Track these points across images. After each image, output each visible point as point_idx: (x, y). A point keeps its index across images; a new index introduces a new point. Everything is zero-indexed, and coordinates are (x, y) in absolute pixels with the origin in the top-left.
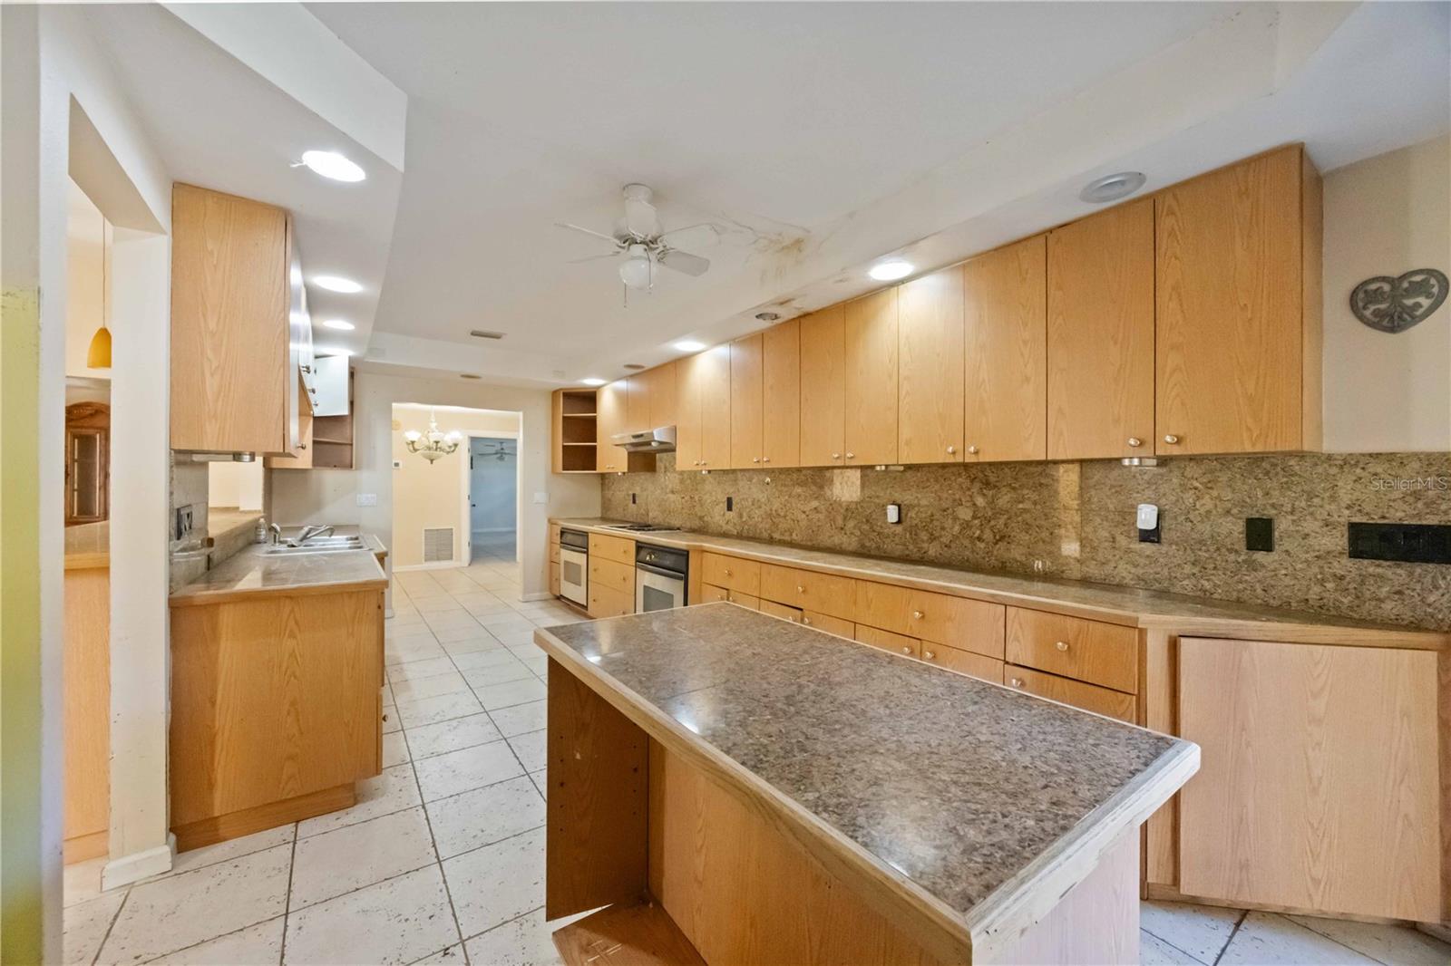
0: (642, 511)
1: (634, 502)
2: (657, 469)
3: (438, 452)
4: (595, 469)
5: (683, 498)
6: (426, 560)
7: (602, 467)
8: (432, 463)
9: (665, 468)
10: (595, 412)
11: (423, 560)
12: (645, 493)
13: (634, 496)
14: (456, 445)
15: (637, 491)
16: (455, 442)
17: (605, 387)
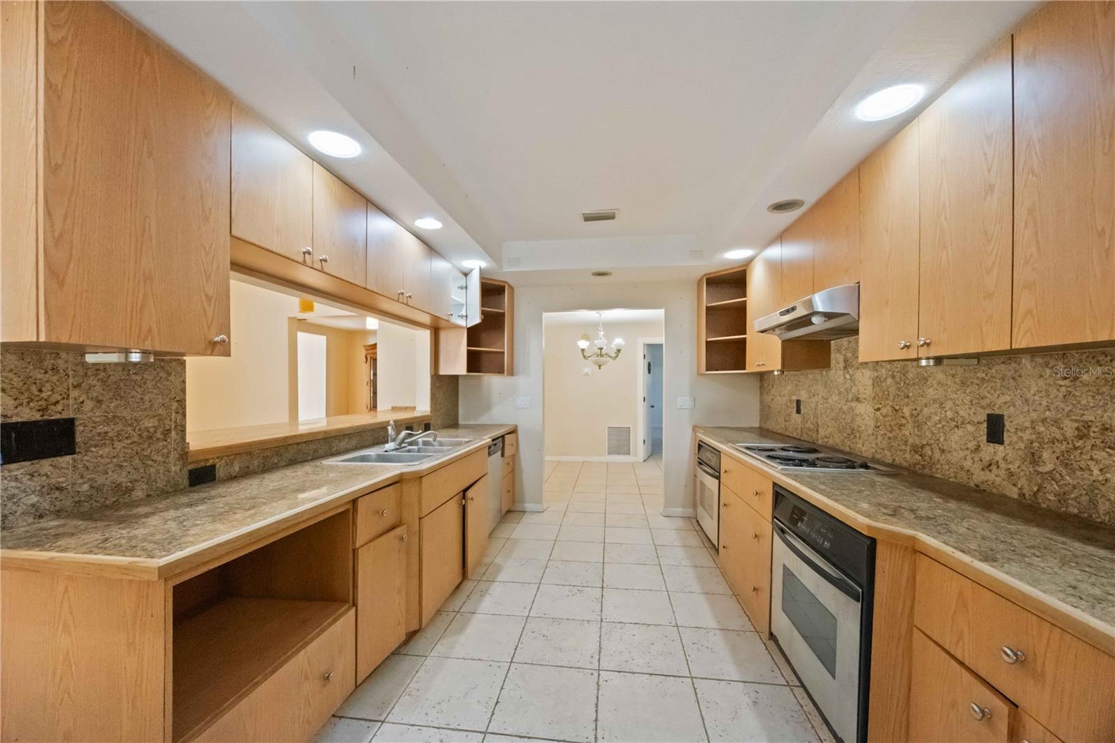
0: (809, 425)
1: (798, 411)
2: (833, 362)
3: (604, 358)
4: (744, 368)
5: (878, 409)
6: (608, 454)
7: (752, 365)
8: (600, 368)
9: (846, 361)
10: (745, 296)
11: (607, 453)
12: (814, 399)
13: (798, 402)
14: (619, 351)
15: (803, 396)
16: (619, 348)
17: (756, 259)
